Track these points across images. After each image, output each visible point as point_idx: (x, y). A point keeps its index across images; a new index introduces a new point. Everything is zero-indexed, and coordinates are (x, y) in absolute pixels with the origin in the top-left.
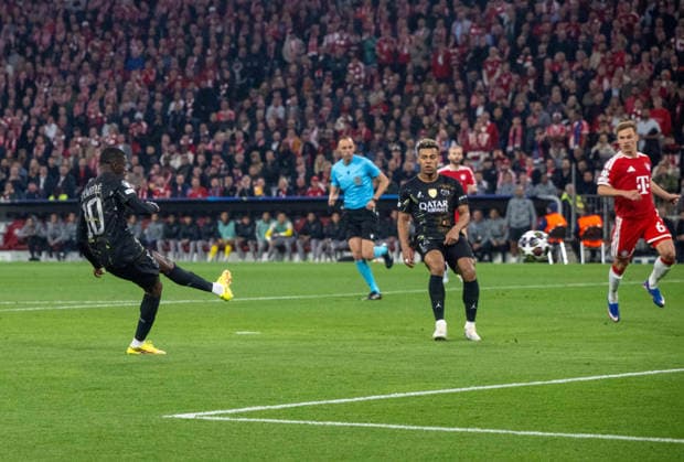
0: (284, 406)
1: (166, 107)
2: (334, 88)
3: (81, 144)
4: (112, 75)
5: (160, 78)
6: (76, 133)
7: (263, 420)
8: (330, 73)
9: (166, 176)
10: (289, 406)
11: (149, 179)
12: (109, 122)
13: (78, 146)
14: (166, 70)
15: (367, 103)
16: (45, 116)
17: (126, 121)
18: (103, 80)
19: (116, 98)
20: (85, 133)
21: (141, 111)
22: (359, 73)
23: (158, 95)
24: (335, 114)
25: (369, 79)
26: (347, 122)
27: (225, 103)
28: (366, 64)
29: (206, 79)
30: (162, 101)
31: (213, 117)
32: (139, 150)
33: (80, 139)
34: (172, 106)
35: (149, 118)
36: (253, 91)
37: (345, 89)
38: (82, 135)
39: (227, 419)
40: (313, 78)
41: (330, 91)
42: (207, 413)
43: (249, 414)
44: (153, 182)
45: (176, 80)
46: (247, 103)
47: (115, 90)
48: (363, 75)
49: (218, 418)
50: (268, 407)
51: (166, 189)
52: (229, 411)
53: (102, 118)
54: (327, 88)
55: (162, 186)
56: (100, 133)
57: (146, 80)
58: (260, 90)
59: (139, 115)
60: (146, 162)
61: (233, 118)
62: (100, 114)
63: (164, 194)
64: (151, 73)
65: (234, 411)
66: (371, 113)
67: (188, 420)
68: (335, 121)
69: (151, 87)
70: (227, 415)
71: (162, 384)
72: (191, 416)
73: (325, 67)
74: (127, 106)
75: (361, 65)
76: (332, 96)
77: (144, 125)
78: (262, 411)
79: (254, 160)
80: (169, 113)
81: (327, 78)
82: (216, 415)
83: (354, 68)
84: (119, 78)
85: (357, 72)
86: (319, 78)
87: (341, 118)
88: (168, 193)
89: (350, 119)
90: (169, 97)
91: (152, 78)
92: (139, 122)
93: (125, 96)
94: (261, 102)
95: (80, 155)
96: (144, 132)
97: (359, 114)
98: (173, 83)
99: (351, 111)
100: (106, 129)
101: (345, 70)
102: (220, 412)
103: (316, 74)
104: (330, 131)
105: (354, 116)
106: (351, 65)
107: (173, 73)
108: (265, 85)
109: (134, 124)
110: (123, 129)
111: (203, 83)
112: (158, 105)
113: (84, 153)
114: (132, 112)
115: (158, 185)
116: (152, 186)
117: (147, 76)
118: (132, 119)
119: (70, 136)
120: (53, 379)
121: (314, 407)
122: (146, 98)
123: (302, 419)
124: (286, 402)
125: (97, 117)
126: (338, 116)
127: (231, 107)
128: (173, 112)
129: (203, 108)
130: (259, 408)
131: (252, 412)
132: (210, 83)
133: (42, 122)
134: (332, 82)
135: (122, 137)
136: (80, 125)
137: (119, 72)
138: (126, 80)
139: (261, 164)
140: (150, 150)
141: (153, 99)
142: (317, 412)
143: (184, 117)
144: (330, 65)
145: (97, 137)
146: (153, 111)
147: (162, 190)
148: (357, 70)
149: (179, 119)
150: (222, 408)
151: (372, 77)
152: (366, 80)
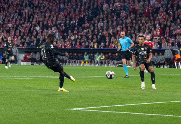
0: (101, 107)
1: (70, 22)
2: (117, 18)
3: (46, 32)
4: (55, 13)
5: (68, 14)
6: (45, 29)
7: (96, 111)
8: (116, 14)
9: (70, 42)
10: (103, 107)
11: (65, 43)
12: (54, 26)
13: (45, 33)
14: (70, 12)
15: (126, 22)
16: (36, 24)
17: (59, 26)
18: (53, 14)
19: (56, 19)
20: (47, 29)
21: (63, 23)
22: (124, 14)
23: (68, 19)
24: (117, 25)
25: (127, 16)
26: (120, 28)
27: (86, 22)
28: (126, 11)
29: (81, 15)
30: (69, 21)
31: (83, 25)
32: (62, 34)
33: (46, 31)
34: (72, 22)
35: (65, 25)
36: (94, 19)
37: (120, 18)
38: (46, 30)
39: (85, 110)
40: (111, 15)
41: (116, 19)
42: (80, 108)
43: (92, 109)
44: (66, 43)
45: (73, 15)
46: (92, 22)
47: (56, 17)
48: (125, 15)
49: (83, 110)
50: (97, 107)
51: (70, 45)
52: (86, 108)
53: (52, 25)
54: (115, 18)
55: (68, 44)
56: (51, 29)
57: (65, 15)
58: (96, 18)
59: (62, 25)
60: (64, 38)
61: (89, 26)
62: (51, 24)
63: (69, 47)
64: (66, 13)
65: (87, 108)
66: (127, 25)
67: (74, 110)
68: (117, 28)
69: (66, 17)
70: (86, 109)
71: (68, 100)
72: (75, 109)
73: (114, 12)
74: (59, 22)
75: (125, 12)
76: (116, 20)
77: (64, 27)
78: (95, 108)
79: (94, 38)
80: (71, 24)
81: (115, 15)
82: (82, 109)
83: (122, 13)
84: (57, 14)
85: (123, 14)
86: (113, 15)
87: (119, 27)
88: (70, 46)
89: (121, 27)
90: (71, 20)
91: (66, 14)
92: (62, 26)
93: (59, 19)
94: (96, 21)
95: (46, 35)
96: (64, 29)
97: (124, 25)
98: (72, 16)
99: (121, 25)
100: (53, 28)
101: (120, 13)
102: (84, 108)
103: (112, 14)
104: (115, 30)
105: (122, 26)
106: (122, 12)
107: (72, 13)
108: (98, 17)
109: (61, 27)
110: (58, 28)
111: (80, 16)
112: (68, 22)
113: (47, 34)
114: (61, 23)
115: (67, 44)
116: (66, 44)
117: (65, 14)
118: (60, 26)
119: (43, 30)
120: (37, 98)
121: (110, 108)
122: (64, 20)
123: (106, 110)
124: (102, 106)
125: (50, 25)
126: (118, 26)
127: (88, 23)
128: (72, 24)
129: (80, 23)
130: (95, 107)
131: (92, 108)
132: (82, 16)
133: (35, 26)
134: (116, 16)
135: (57, 31)
136: (46, 27)
137: (57, 12)
138: (59, 15)
139: (96, 39)
140: (65, 34)
141: (66, 20)
142: (110, 109)
143: (75, 26)
144: (116, 11)
145: (50, 30)
146: (66, 23)
147: (68, 46)
148: (123, 13)
149: (74, 26)
150: (84, 107)
151: (128, 16)
152: (126, 16)
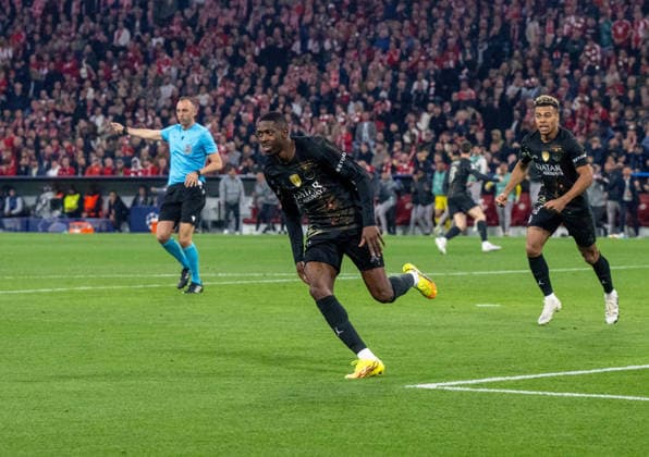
0: (523, 377)
1: (409, 86)
2: (572, 69)
3: (327, 121)
4: (357, 55)
5: (403, 57)
6: (323, 111)
7: (503, 391)
8: (566, 54)
9: (409, 153)
10: (528, 377)
11: (392, 155)
12: (355, 101)
13: (324, 123)
14: (410, 51)
15: (604, 84)
16: (292, 94)
17: (371, 99)
18: (349, 59)
19: (361, 76)
20: (332, 111)
21: (386, 90)
22: (595, 55)
23: (402, 75)
24: (573, 93)
25: (605, 60)
26: (582, 102)
27: (464, 85)
28: (602, 46)
29: (448, 59)
30: (404, 80)
31: (455, 96)
32: (383, 127)
33: (326, 117)
34: (415, 86)
35: (392, 97)
36: (493, 72)
37: (581, 70)
38: (328, 113)
39: (467, 389)
40: (551, 58)
41: (568, 72)
42: (448, 383)
43: (489, 385)
44: (396, 158)
45: (419, 60)
46: (486, 83)
47: (360, 69)
48: (599, 57)
49: (459, 389)
50: (508, 378)
51: (409, 165)
52: (470, 382)
53: (347, 97)
54: (564, 69)
55: (405, 162)
56: (345, 110)
57: (390, 60)
58: (500, 71)
59: (383, 94)
60: (389, 138)
61: (474, 97)
62: (346, 93)
63: (407, 170)
64: (395, 53)
65: (474, 381)
66: (607, 94)
67: (429, 390)
68: (572, 102)
69: (394, 66)
70: (468, 385)
71: (405, 355)
72: (432, 386)
73: (562, 48)
74: (371, 85)
75: (597, 47)
76: (570, 77)
77: (389, 103)
78: (502, 381)
79: (494, 137)
80: (412, 92)
81: (564, 59)
82: (456, 386)
83: (590, 50)
84: (364, 58)
85: (593, 53)
86: (557, 59)
87: (579, 98)
88: (412, 169)
89: (587, 98)
90: (412, 76)
91: (396, 58)
92: (383, 100)
93: (371, 74)
94: (500, 82)
95: (327, 132)
96: (388, 109)
97: (594, 93)
98: (416, 64)
99: (587, 92)
100: (352, 106)
101: (582, 50)
102: (461, 382)
103: (555, 56)
104: (567, 111)
105: (589, 96)
106: (587, 47)
107: (416, 53)
108: (504, 65)
109: (378, 102)
110: (368, 107)
111: (445, 63)
112: (402, 84)
113: (330, 129)
114: (376, 92)
115: (401, 162)
116: (395, 162)
117: (391, 56)
118: (377, 98)
119: (317, 114)
120: (299, 349)
121: (553, 379)
122: (389, 76)
123: (539, 390)
124: (525, 373)
125: (343, 96)
126: (576, 96)
127: (471, 86)
128: (416, 92)
129: (445, 87)
130: (499, 379)
131: (491, 383)
132: (452, 64)
133: (289, 101)
134: (569, 63)
135: (366, 115)
136: (326, 103)
137: (364, 52)
138: (370, 60)
139: (502, 142)
140: (394, 127)
141: (396, 79)
142: (554, 384)
143: (427, 95)
144: (569, 46)
145: (343, 114)
146: (397, 90)
147: (405, 166)
148: (594, 52)
149: (422, 97)
150: (463, 378)
151: (609, 60)
152: (602, 61)
